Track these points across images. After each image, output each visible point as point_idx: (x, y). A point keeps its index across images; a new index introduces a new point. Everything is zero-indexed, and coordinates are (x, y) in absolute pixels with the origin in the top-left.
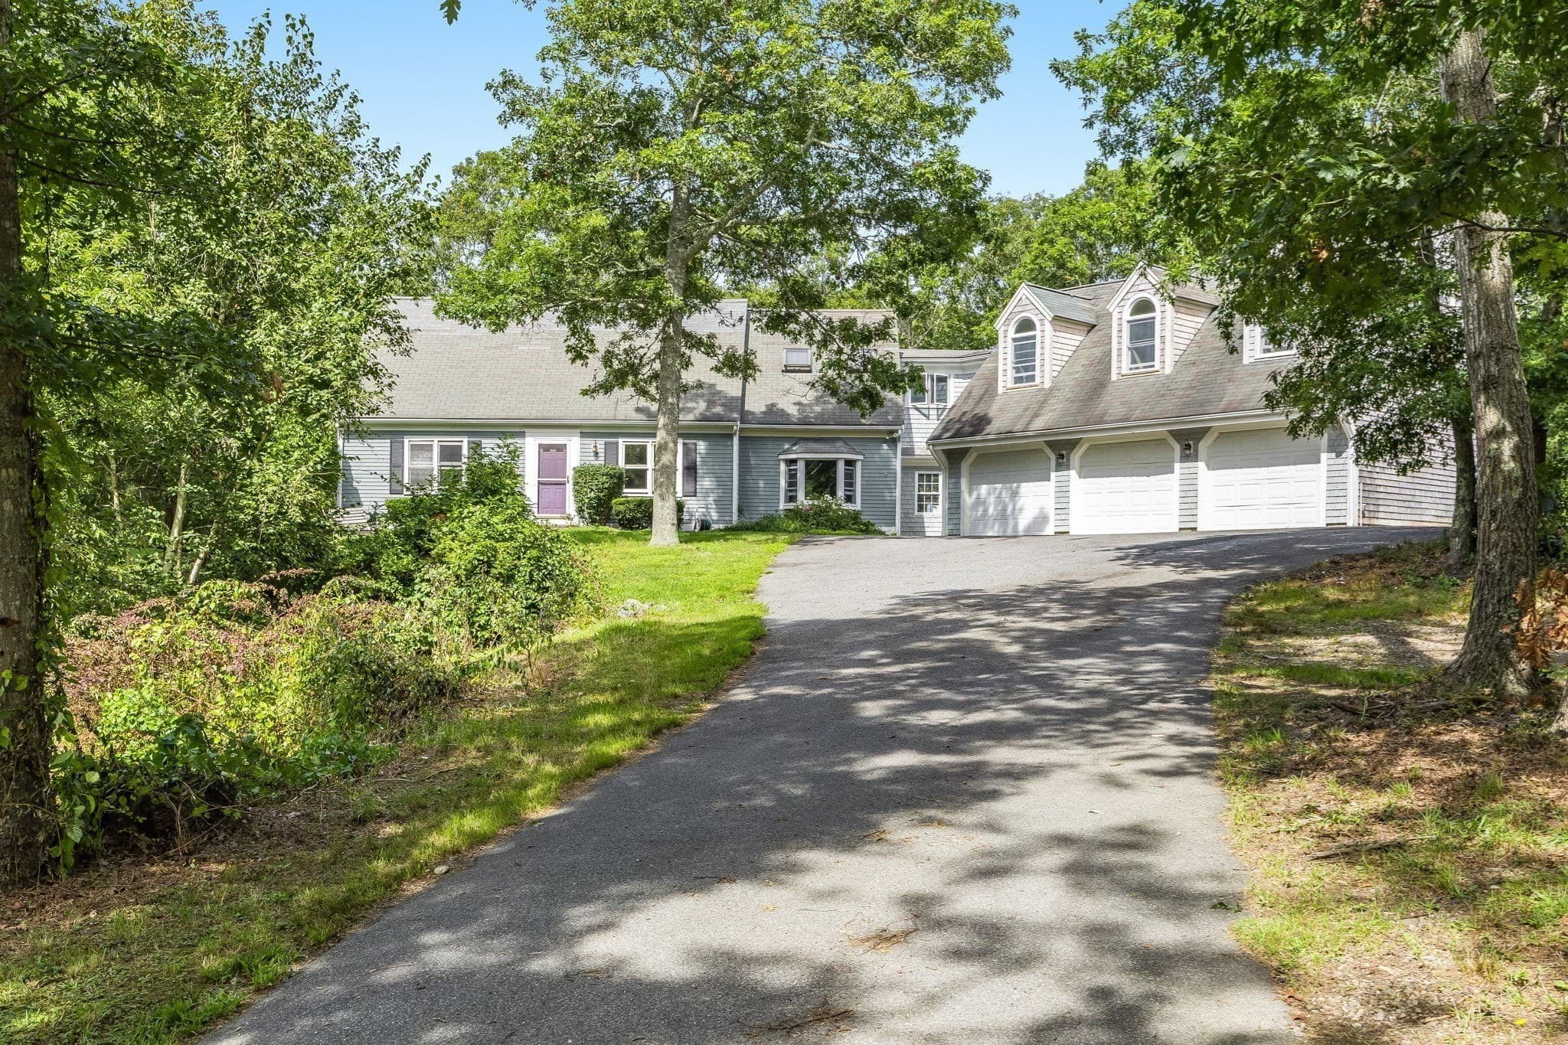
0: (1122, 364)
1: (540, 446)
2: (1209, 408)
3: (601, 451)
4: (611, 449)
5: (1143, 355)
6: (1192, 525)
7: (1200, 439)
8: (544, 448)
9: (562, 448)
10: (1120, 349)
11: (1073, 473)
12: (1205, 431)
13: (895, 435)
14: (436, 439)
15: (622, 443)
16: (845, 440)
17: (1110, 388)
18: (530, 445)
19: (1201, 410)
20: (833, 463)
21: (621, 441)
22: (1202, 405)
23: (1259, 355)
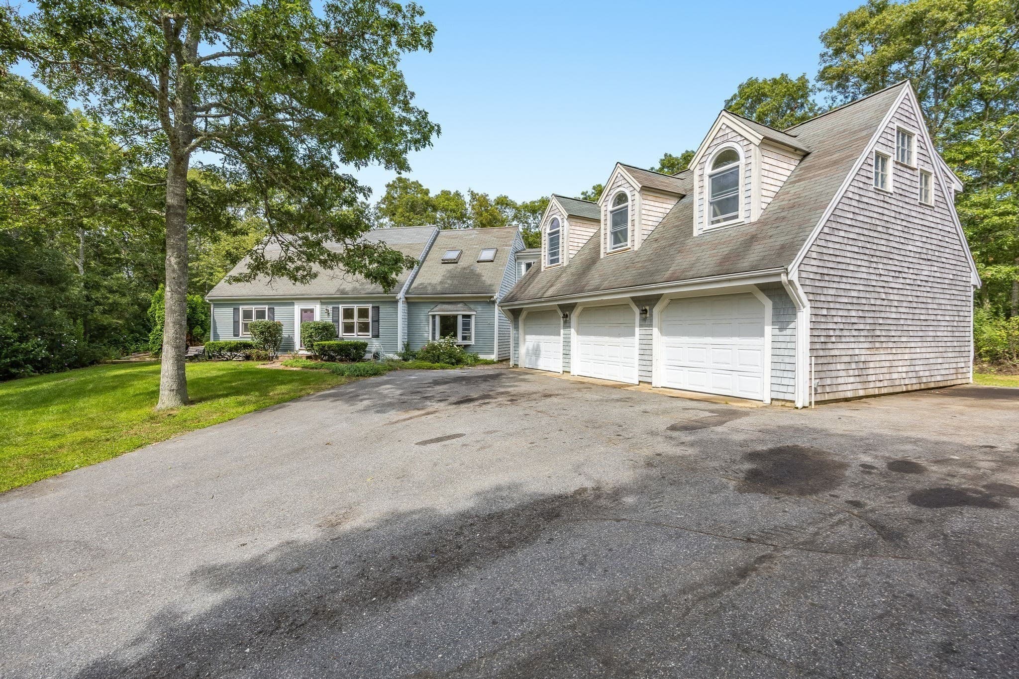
0: (607, 245)
1: (302, 310)
2: (658, 278)
3: (331, 312)
4: (336, 310)
5: (619, 236)
6: (649, 380)
7: (654, 305)
8: (304, 311)
9: (312, 311)
10: (605, 234)
11: (573, 330)
12: (658, 298)
13: (492, 299)
14: (254, 307)
15: (341, 307)
16: (465, 303)
17: (598, 265)
18: (297, 308)
19: (650, 279)
20: (455, 317)
21: (340, 306)
22: (652, 274)
23: (707, 226)
